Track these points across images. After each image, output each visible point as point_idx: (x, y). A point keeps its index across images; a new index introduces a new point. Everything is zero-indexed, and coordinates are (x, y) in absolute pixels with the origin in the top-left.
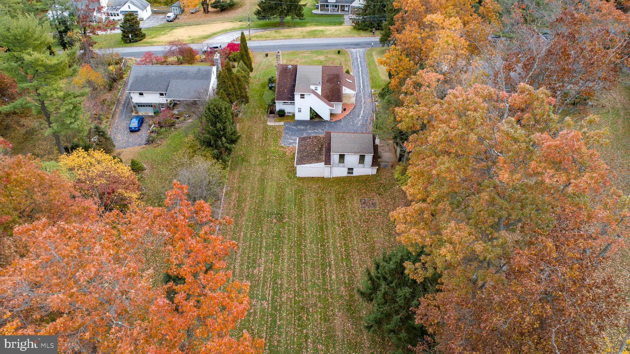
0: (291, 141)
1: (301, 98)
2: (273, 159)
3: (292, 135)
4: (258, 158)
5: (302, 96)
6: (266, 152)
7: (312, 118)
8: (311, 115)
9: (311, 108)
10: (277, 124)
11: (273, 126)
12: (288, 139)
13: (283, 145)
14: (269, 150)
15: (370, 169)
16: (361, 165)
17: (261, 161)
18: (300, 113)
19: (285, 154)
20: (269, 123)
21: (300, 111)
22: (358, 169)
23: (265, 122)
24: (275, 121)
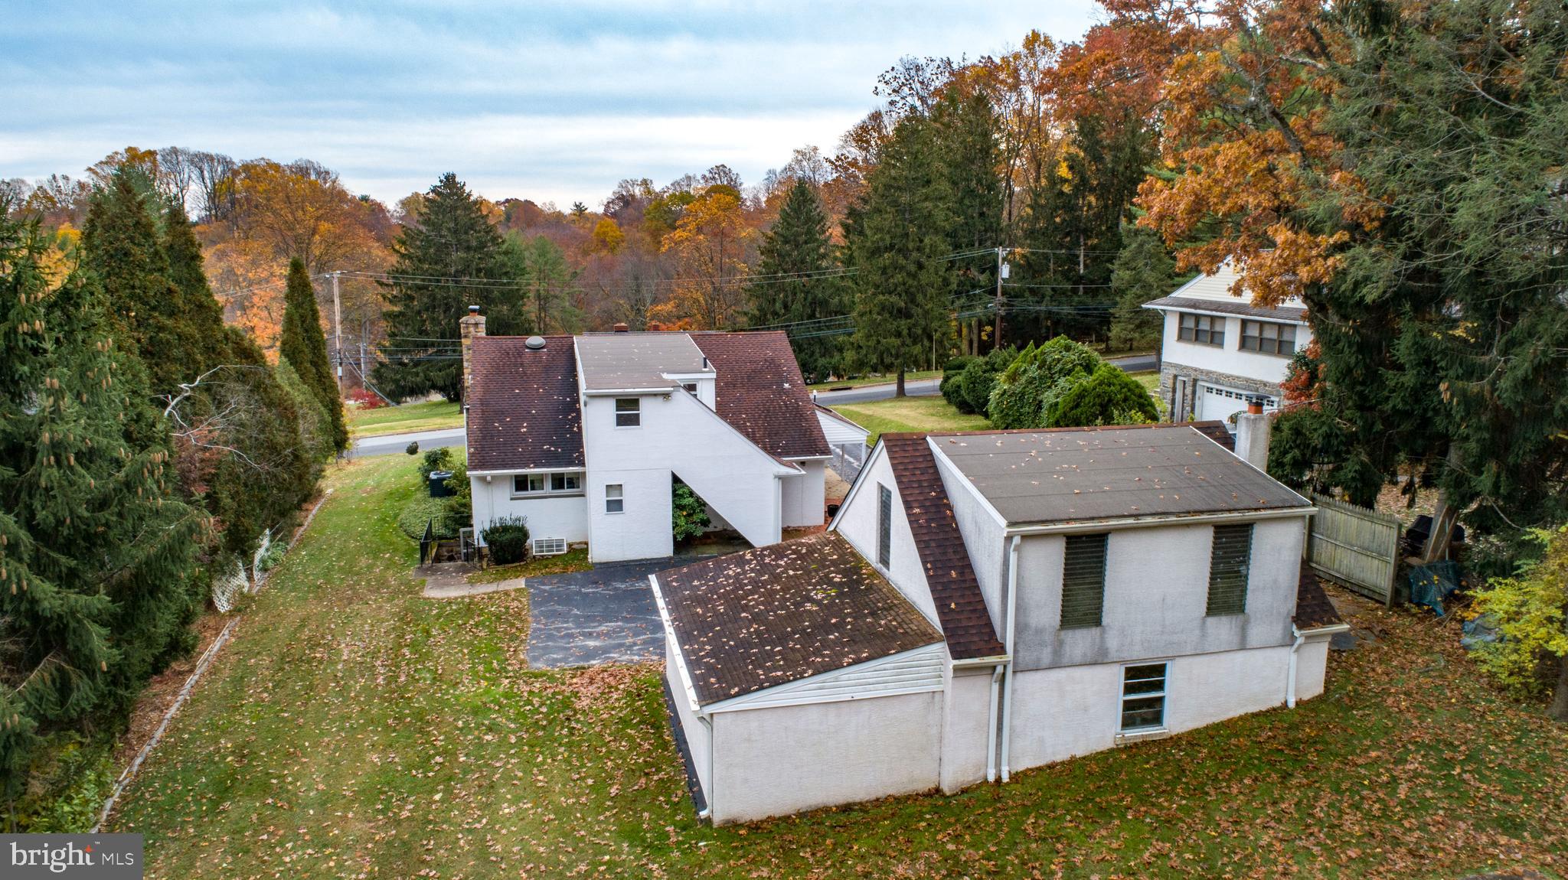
0: (591, 643)
1: (622, 421)
2: (481, 745)
3: (590, 619)
4: (359, 756)
5: (628, 410)
6: (419, 715)
7: (684, 543)
8: (682, 521)
9: (676, 480)
10: (482, 589)
11: (456, 598)
12: (571, 636)
13: (540, 666)
14: (443, 703)
15: (1288, 656)
16: (1223, 628)
17: (383, 770)
18: (615, 517)
19: (566, 704)
20: (433, 593)
21: (615, 506)
22: (1200, 665)
23: (412, 590)
24: (472, 583)
